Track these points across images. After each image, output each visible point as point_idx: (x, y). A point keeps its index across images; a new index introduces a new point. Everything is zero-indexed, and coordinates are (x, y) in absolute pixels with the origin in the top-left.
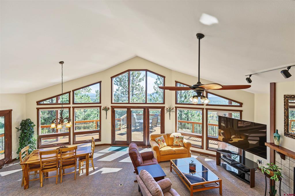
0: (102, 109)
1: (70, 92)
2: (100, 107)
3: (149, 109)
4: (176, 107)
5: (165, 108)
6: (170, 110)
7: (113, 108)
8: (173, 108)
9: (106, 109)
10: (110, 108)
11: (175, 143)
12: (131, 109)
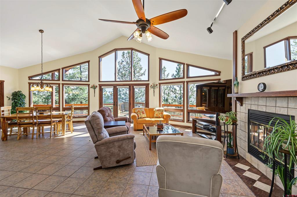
0: (90, 87)
1: (60, 69)
2: (89, 85)
3: (134, 86)
4: (160, 84)
5: (150, 85)
6: (154, 87)
7: (100, 86)
8: (157, 85)
9: (94, 87)
10: (98, 86)
11: (155, 115)
12: (117, 87)
